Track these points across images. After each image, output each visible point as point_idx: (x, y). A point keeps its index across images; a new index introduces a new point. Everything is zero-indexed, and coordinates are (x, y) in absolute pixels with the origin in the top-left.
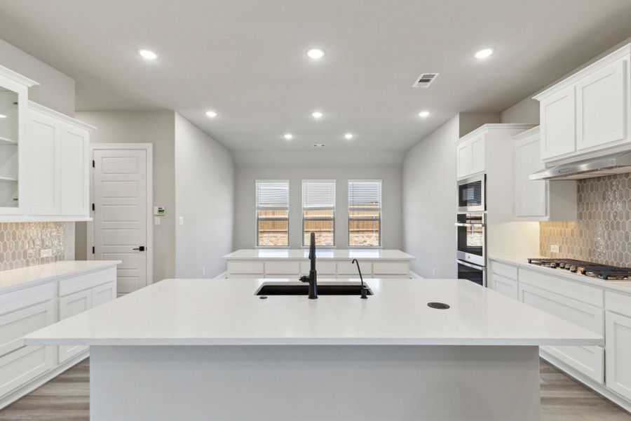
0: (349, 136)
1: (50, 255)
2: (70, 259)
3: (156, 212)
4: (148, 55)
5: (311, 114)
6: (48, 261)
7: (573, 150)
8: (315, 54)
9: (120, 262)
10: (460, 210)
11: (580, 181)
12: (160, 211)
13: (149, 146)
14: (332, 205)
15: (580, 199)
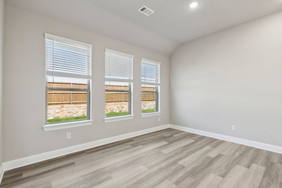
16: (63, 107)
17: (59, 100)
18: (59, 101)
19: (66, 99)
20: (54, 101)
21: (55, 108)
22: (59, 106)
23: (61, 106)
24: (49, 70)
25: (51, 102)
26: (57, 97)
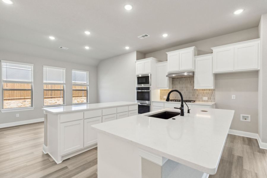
0: (87, 48)
7: (179, 69)
10: (138, 86)
11: (173, 78)
15: (173, 83)
16: (25, 101)
17: (21, 95)
18: (21, 97)
19: (28, 94)
20: (17, 97)
21: (18, 103)
22: (21, 101)
23: (23, 100)
24: (4, 80)
25: (13, 97)
26: (20, 93)
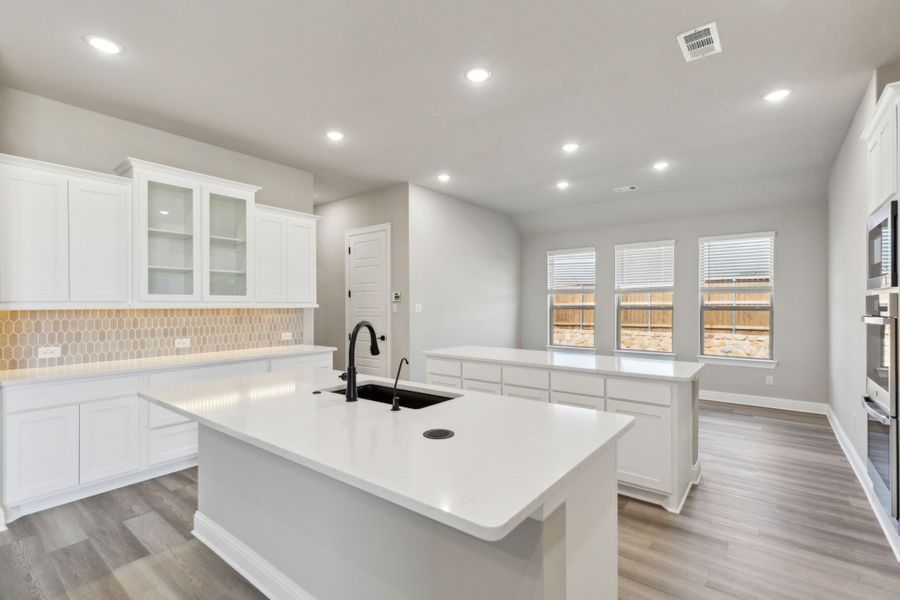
0: (661, 166)
1: (290, 338)
2: (309, 344)
3: (394, 299)
4: (335, 136)
5: (561, 148)
6: (288, 344)
8: (478, 76)
9: (336, 349)
12: (397, 297)
13: (387, 226)
14: (671, 284)
